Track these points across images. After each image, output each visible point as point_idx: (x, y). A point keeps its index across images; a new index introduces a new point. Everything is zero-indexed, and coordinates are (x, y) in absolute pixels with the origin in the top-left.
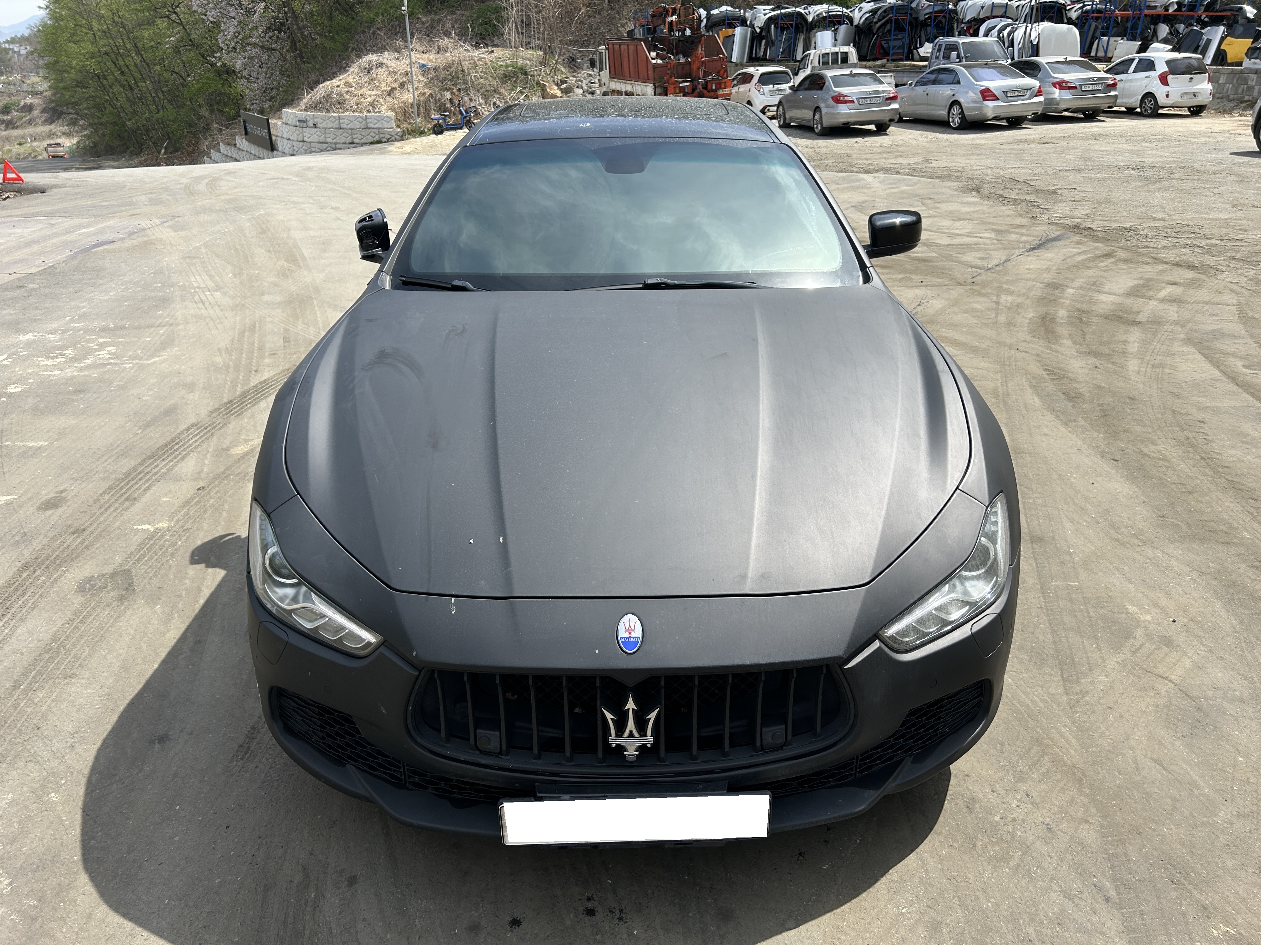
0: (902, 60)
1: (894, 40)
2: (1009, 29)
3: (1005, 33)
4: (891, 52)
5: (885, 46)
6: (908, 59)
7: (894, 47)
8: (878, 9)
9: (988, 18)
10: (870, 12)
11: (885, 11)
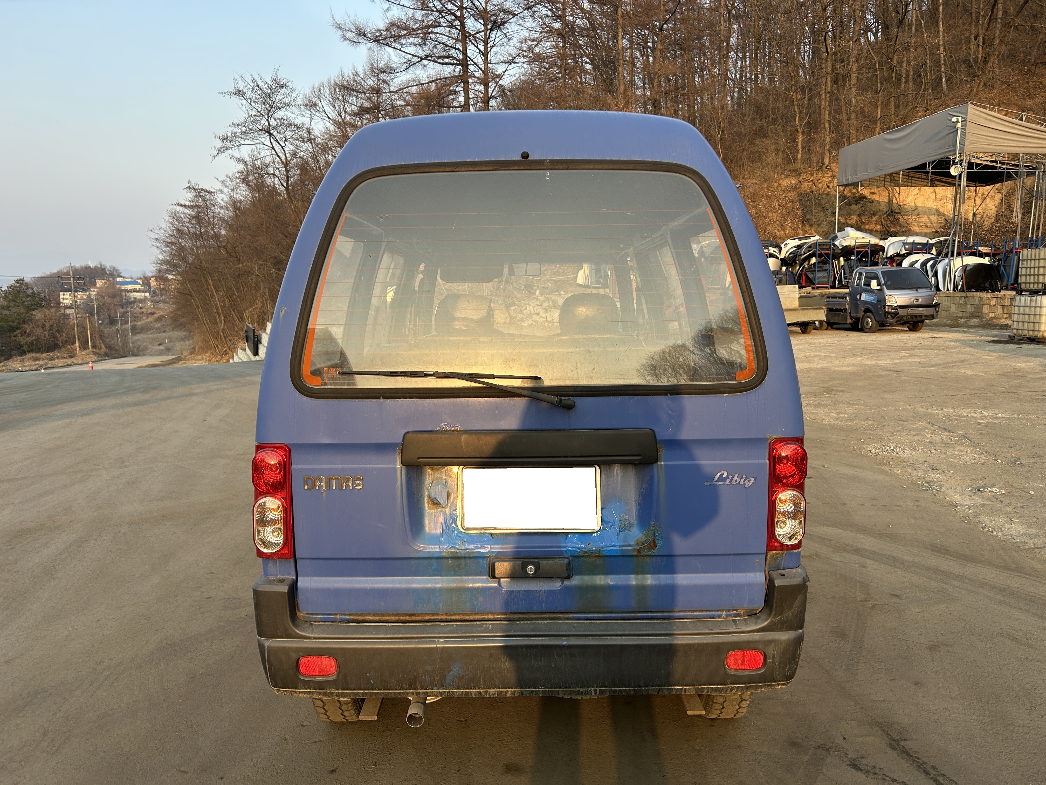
0: (827, 288)
1: (818, 271)
2: (931, 263)
3: (929, 265)
4: (816, 282)
5: (811, 276)
6: (833, 287)
7: (819, 278)
8: (804, 244)
9: (909, 254)
10: (795, 247)
11: (810, 247)
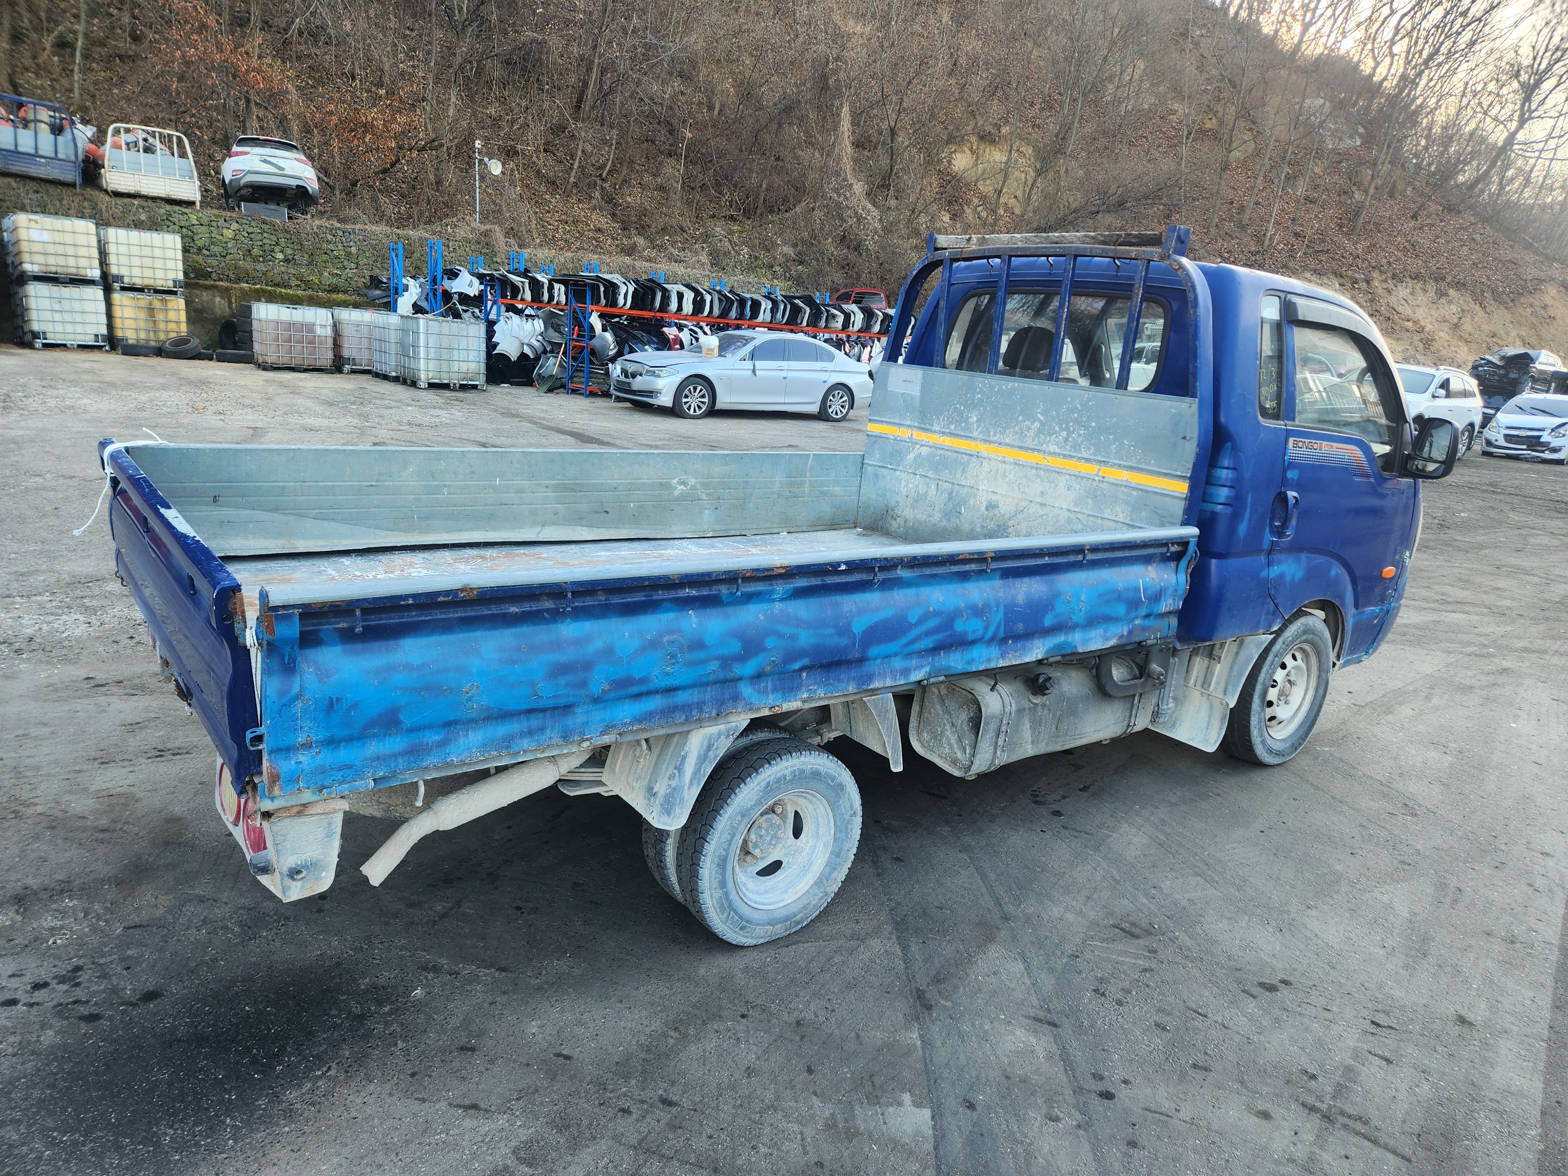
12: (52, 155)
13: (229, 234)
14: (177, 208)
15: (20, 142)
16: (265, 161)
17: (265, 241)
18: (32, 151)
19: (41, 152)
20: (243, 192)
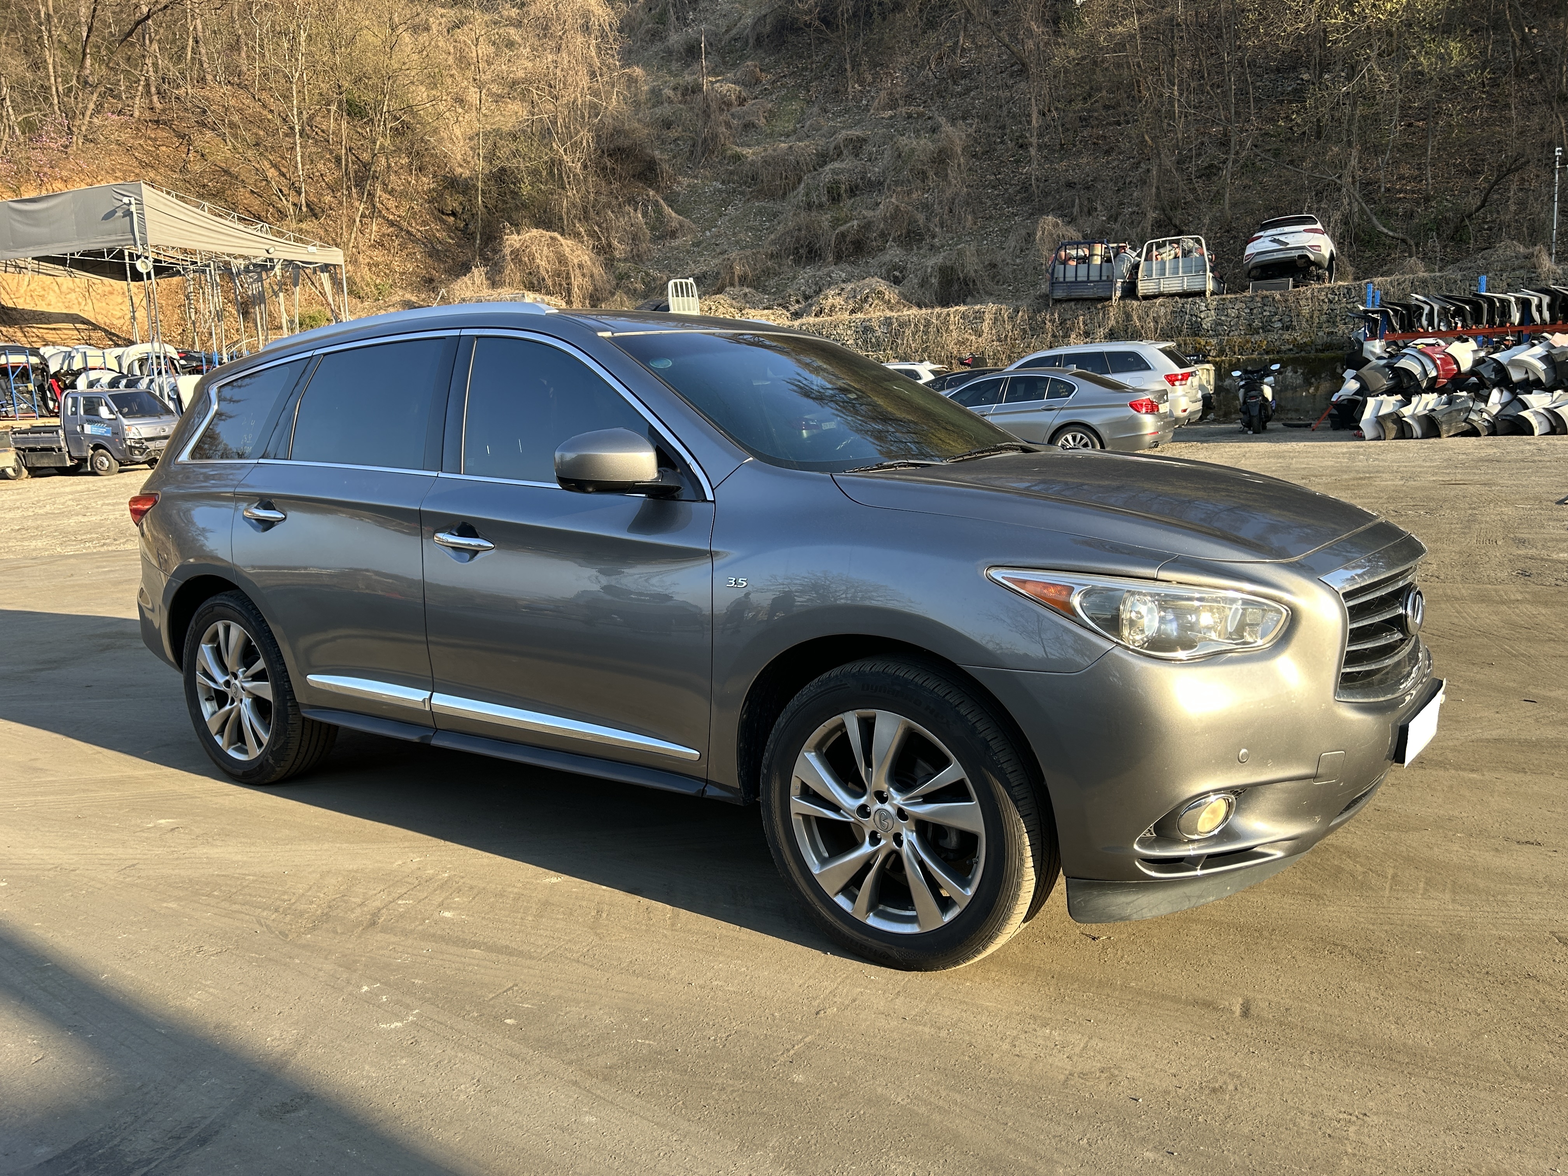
12: (1098, 279)
13: (1233, 313)
14: (1190, 299)
15: (1079, 274)
16: (1274, 241)
17: (1265, 314)
18: (1085, 279)
19: (1091, 279)
20: (1253, 273)
